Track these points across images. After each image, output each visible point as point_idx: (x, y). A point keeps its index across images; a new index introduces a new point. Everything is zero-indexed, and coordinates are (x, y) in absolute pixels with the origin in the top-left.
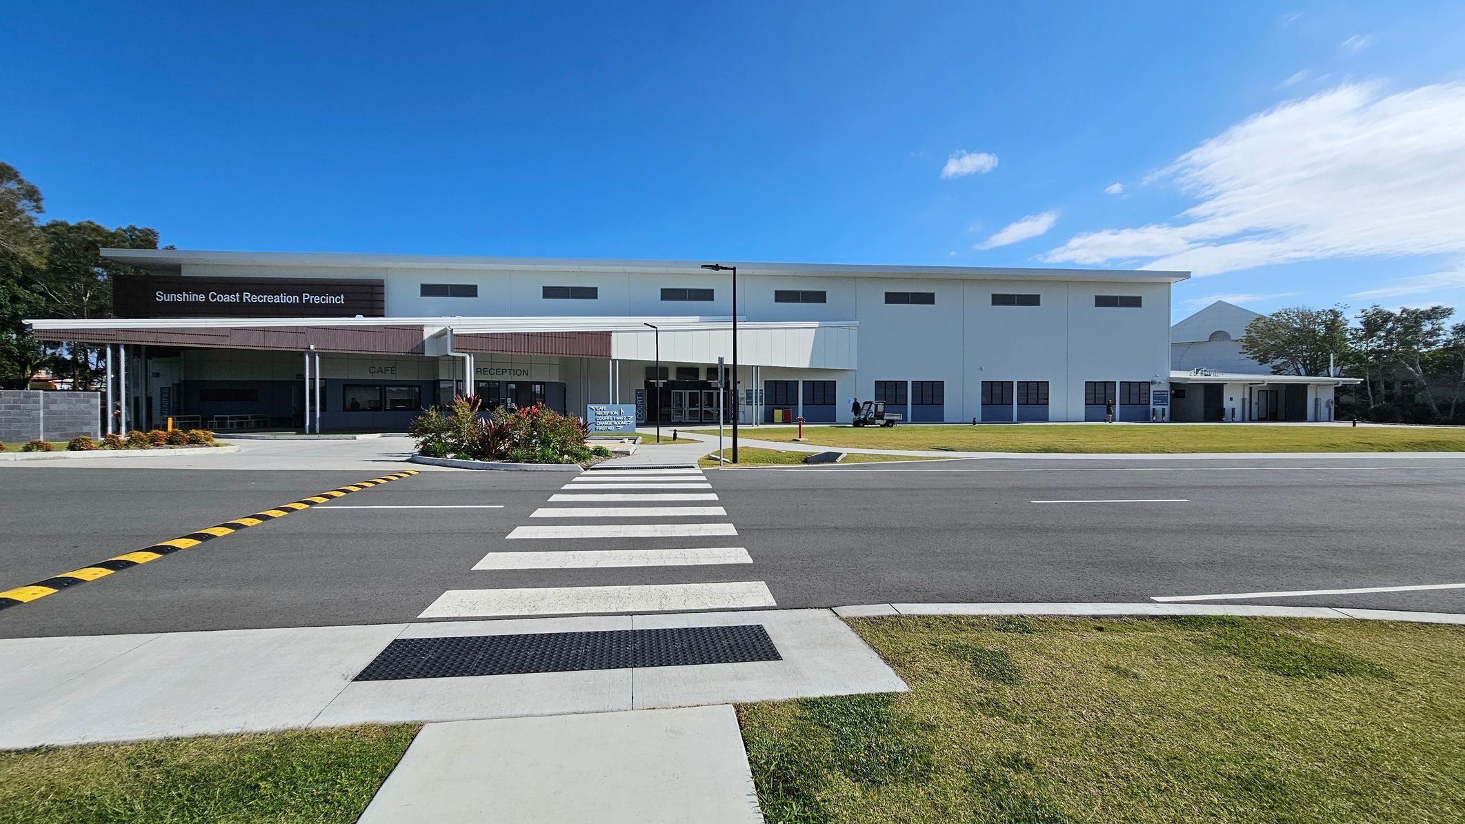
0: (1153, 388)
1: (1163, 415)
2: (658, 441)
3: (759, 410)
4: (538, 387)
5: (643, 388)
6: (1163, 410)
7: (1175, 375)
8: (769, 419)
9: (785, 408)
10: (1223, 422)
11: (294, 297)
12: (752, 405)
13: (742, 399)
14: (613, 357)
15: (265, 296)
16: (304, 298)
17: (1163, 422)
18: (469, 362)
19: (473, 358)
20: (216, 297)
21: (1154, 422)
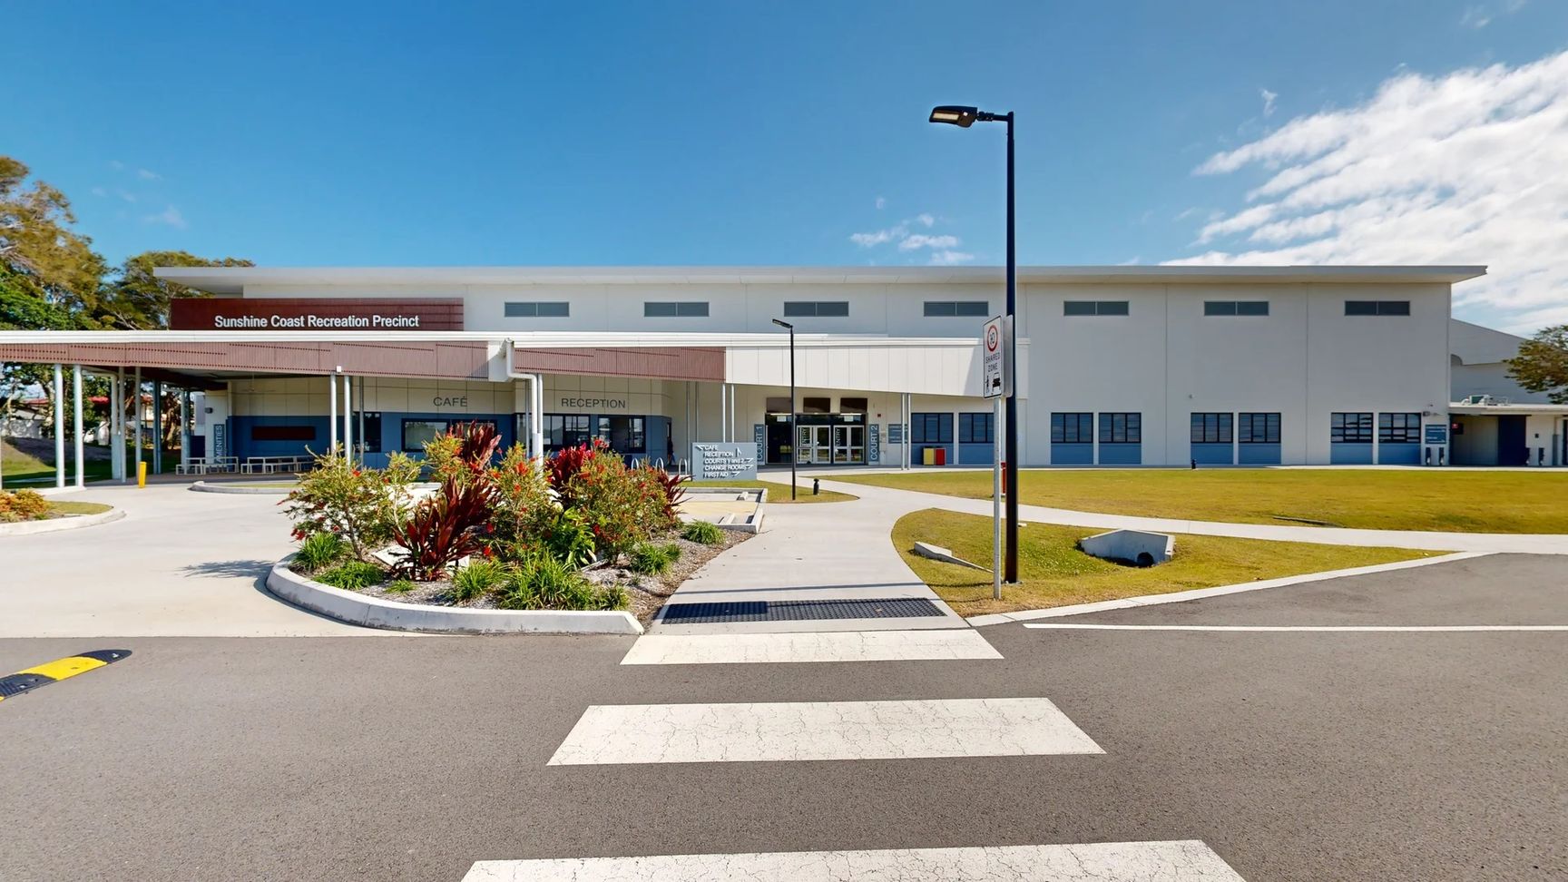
0: (1425, 421)
1: (1441, 455)
2: (794, 498)
3: (906, 448)
4: (638, 422)
5: (764, 423)
6: (1441, 450)
7: (1453, 405)
8: (918, 460)
9: (938, 447)
10: (1526, 465)
11: (364, 320)
12: (901, 443)
13: (884, 435)
14: (727, 382)
15: (332, 319)
16: (375, 321)
17: (1441, 465)
18: (537, 387)
19: (541, 381)
20: (279, 321)
21: (1428, 465)
